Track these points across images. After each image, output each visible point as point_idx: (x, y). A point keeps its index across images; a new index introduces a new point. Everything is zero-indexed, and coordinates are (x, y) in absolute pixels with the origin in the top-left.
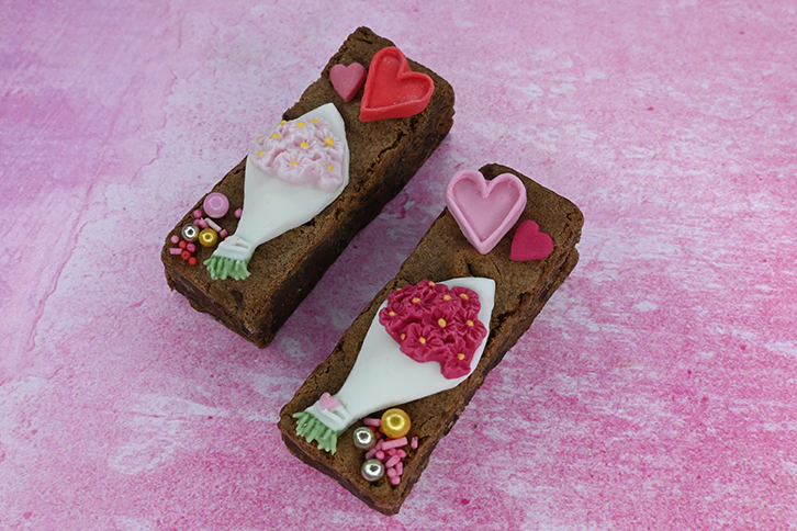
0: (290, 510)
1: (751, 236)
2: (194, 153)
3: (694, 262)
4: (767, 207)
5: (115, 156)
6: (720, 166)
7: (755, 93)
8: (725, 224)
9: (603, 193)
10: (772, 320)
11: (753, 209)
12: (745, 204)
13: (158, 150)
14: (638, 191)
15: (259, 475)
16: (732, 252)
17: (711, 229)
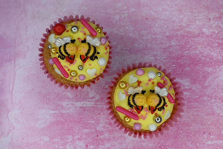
0: (75, 131)
1: (171, 53)
2: (37, 48)
3: (157, 61)
4: (175, 44)
5: (18, 51)
6: (164, 34)
7: (173, 10)
8: (165, 50)
9: (136, 45)
10: (175, 74)
11: (172, 45)
12: (170, 44)
13: (28, 48)
14: (144, 43)
15: (68, 124)
16: (166, 57)
17: (162, 52)
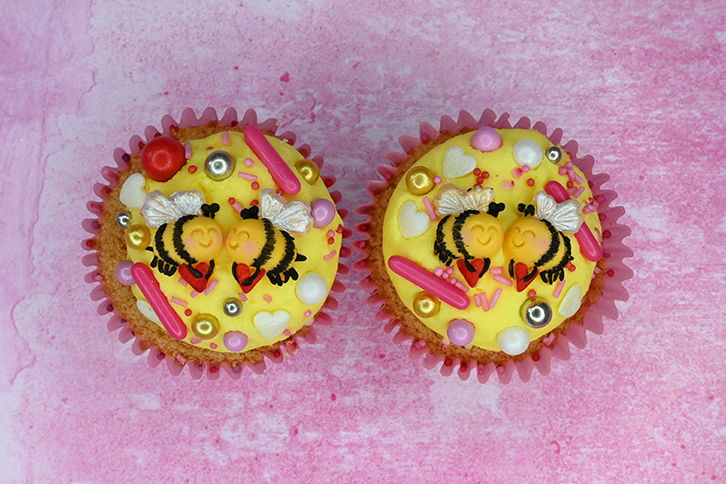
1: (603, 111)
2: (125, 76)
4: (619, 81)
5: (57, 86)
6: (581, 44)
8: (583, 101)
9: (481, 79)
11: (607, 84)
12: (600, 80)
13: (94, 76)
14: (510, 76)
16: (587, 128)
17: (570, 107)
